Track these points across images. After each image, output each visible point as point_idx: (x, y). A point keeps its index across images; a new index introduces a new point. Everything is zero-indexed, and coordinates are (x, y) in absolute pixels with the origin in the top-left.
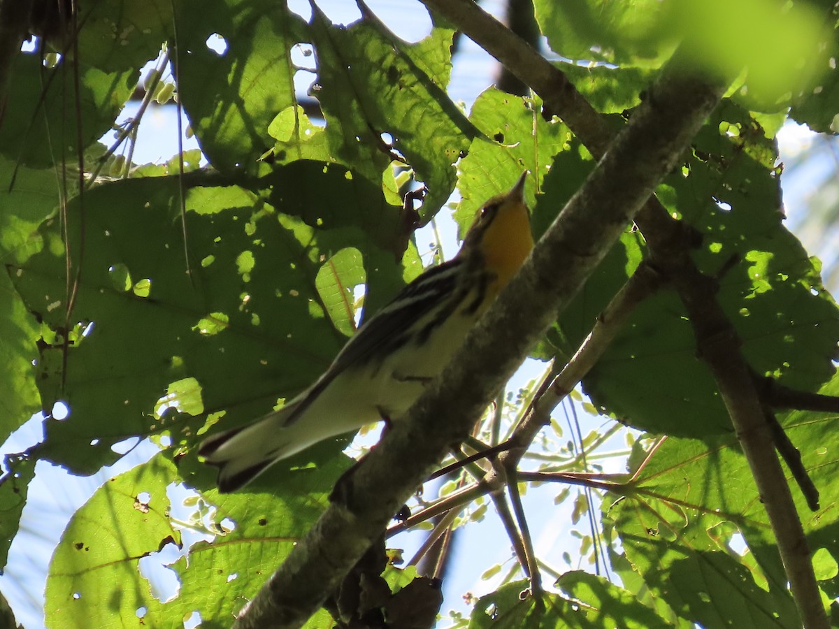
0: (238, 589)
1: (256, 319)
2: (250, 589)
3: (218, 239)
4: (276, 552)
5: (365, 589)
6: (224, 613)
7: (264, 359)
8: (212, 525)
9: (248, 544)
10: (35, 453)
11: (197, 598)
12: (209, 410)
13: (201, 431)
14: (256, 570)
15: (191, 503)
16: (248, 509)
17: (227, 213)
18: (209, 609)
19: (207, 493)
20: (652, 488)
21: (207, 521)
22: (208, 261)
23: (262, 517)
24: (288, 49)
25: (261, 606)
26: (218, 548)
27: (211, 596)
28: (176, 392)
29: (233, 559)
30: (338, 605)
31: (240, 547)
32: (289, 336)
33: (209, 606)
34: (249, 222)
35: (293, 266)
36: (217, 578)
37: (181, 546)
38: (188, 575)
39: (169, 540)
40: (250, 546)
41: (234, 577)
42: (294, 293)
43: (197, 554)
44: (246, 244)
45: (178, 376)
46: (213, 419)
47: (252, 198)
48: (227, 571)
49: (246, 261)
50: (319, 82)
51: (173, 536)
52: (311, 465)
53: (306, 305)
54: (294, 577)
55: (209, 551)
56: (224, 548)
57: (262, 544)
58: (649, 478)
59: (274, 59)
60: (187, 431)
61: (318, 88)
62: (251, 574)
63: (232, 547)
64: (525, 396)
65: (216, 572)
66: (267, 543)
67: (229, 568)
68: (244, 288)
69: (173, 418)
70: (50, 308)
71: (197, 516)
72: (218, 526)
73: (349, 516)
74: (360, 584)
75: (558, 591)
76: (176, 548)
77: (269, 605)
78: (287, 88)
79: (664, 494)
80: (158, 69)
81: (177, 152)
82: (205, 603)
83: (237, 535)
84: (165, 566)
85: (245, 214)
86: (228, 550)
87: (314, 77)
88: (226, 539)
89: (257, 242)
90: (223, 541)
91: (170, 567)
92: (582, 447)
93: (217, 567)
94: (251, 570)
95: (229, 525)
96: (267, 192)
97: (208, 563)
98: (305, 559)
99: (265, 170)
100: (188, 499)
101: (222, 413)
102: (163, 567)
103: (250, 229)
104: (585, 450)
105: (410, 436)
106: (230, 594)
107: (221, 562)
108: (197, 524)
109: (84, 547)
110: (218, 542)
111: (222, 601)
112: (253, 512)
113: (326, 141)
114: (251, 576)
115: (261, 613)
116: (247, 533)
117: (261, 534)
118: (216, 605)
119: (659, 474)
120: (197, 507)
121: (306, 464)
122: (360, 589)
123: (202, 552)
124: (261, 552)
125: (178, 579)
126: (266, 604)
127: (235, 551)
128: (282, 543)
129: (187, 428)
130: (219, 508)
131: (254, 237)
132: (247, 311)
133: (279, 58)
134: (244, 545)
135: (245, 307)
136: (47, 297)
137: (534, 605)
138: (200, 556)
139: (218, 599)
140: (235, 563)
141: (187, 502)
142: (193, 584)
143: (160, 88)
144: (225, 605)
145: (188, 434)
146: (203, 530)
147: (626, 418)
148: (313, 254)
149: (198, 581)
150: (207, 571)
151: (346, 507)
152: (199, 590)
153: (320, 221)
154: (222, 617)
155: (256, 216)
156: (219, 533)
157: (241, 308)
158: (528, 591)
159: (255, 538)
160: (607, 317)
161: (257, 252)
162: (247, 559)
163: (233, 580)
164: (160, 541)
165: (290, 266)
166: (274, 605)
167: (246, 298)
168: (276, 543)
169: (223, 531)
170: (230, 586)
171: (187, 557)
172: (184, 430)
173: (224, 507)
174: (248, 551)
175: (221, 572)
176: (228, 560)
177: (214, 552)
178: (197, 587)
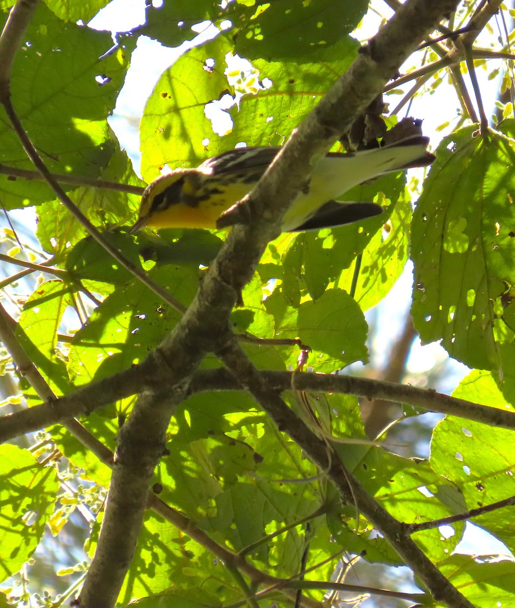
0: (273, 127)
2: (282, 128)
4: (301, 102)
5: (368, 125)
9: (281, 96)
10: (138, 31)
11: (245, 133)
13: (253, 17)
14: (287, 115)
16: (281, 72)
18: (253, 141)
26: (260, 99)
27: (255, 132)
29: (270, 107)
30: (349, 136)
31: (275, 98)
33: (253, 139)
37: (234, 96)
38: (239, 117)
39: (226, 92)
40: (283, 97)
41: (271, 118)
43: (245, 102)
46: (261, 9)
48: (266, 114)
51: (229, 90)
52: (323, 42)
54: (333, 105)
55: (254, 101)
56: (264, 98)
57: (291, 96)
60: (243, 18)
62: (282, 117)
63: (270, 98)
65: (258, 115)
66: (294, 96)
67: (268, 112)
69: (234, 8)
71: (239, 82)
72: (261, 83)
73: (372, 63)
74: (365, 122)
76: (231, 97)
82: (250, 137)
83: (273, 90)
84: (223, 110)
86: (267, 100)
88: (266, 93)
90: (264, 93)
91: (226, 111)
92: (508, 41)
93: (259, 112)
94: (283, 114)
95: (268, 84)
97: (253, 109)
101: (267, 6)
102: (221, 111)
104: (510, 43)
106: (268, 131)
107: (262, 108)
109: (168, 96)
110: (260, 95)
111: (262, 135)
112: (284, 74)
114: (283, 119)
116: (280, 89)
117: (290, 89)
118: (258, 138)
121: (318, 41)
122: (365, 126)
123: (249, 101)
124: (290, 103)
125: (232, 119)
127: (272, 100)
128: (305, 96)
129: (243, 15)
130: (261, 71)
134: (278, 97)
137: (481, 143)
138: (247, 103)
139: (259, 134)
140: (272, 110)
142: (242, 123)
144: (265, 139)
145: (243, 20)
149: (246, 121)
150: (252, 115)
151: (370, 57)
152: (247, 127)
156: (261, 87)
158: (478, 131)
159: (286, 92)
162: (281, 107)
163: (270, 122)
164: (220, 93)
168: (301, 96)
169: (263, 87)
170: (268, 125)
171: (238, 104)
172: (241, 17)
173: (265, 70)
174: (281, 101)
175: (262, 115)
176: (267, 106)
177: (257, 101)
178: (245, 125)
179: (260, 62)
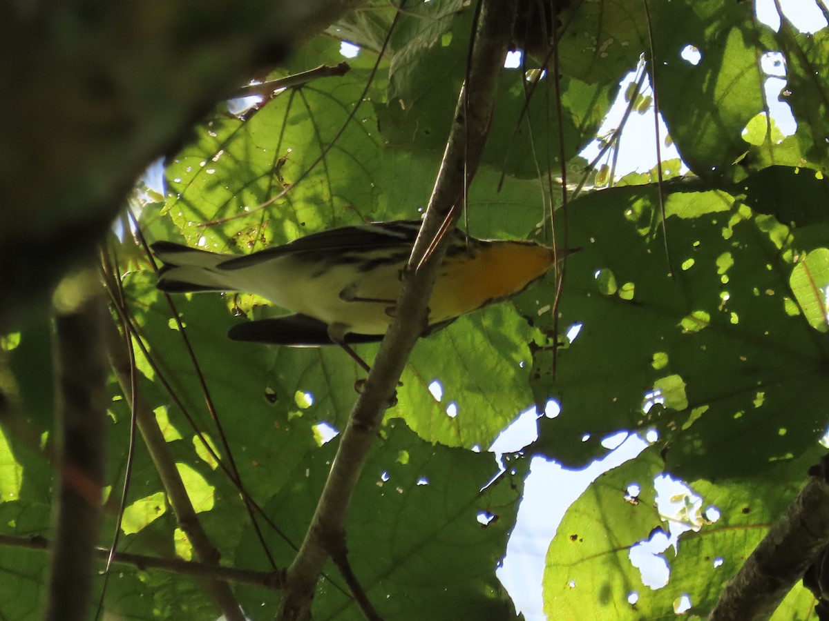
0: (724, 574)
1: (735, 318)
3: (697, 243)
4: (759, 538)
6: (711, 597)
7: (743, 355)
8: (697, 519)
9: (733, 532)
10: (530, 451)
11: (685, 584)
12: (693, 405)
13: (686, 426)
14: (741, 556)
15: (677, 500)
16: (732, 499)
17: (707, 218)
18: (697, 594)
19: (693, 484)
21: (693, 516)
22: (688, 264)
23: (745, 506)
24: (758, 57)
25: (747, 576)
26: (705, 537)
27: (699, 582)
28: (661, 390)
29: (718, 546)
31: (725, 534)
32: (767, 333)
33: (697, 591)
34: (727, 227)
35: (769, 267)
36: (704, 564)
37: (669, 535)
38: (677, 562)
39: (658, 529)
40: (734, 534)
41: (720, 562)
42: (770, 292)
43: (684, 543)
44: (724, 246)
45: (663, 373)
46: (697, 413)
47: (728, 202)
48: (713, 557)
49: (725, 263)
50: (788, 88)
51: (662, 526)
52: (789, 456)
53: (782, 304)
54: (778, 547)
55: (696, 540)
56: (710, 536)
57: (746, 531)
59: (746, 68)
60: (672, 426)
61: (788, 93)
62: (736, 560)
63: (718, 535)
65: (703, 559)
66: (750, 530)
67: (715, 554)
68: (723, 287)
69: (659, 414)
70: (540, 312)
71: (683, 511)
72: (704, 516)
73: (828, 488)
76: (664, 536)
77: (755, 575)
78: (759, 95)
80: (637, 82)
81: (657, 163)
82: (693, 588)
83: (722, 523)
84: (655, 555)
85: (724, 217)
86: (713, 538)
87: (784, 83)
88: (712, 527)
89: (735, 244)
90: (709, 529)
91: (660, 555)
93: (704, 554)
94: (736, 556)
95: (714, 516)
96: (744, 197)
97: (695, 550)
98: (787, 531)
99: (740, 176)
100: (674, 496)
101: (705, 408)
103: (727, 233)
106: (716, 579)
107: (707, 549)
108: (683, 519)
109: (578, 538)
110: (705, 530)
111: (709, 586)
112: (736, 502)
113: (797, 145)
114: (736, 562)
115: (747, 583)
116: (732, 521)
117: (744, 521)
118: (704, 590)
120: (682, 504)
121: (784, 453)
123: (690, 541)
124: (745, 538)
125: (668, 566)
127: (720, 538)
128: (765, 530)
129: (672, 423)
130: (704, 499)
131: (731, 239)
132: (726, 310)
133: (750, 67)
134: (729, 532)
135: (724, 307)
136: (537, 302)
138: (688, 544)
139: (705, 585)
140: (720, 550)
141: (673, 499)
142: (681, 570)
143: (640, 100)
144: (713, 590)
145: (673, 429)
146: (689, 523)
148: (787, 256)
149: (687, 567)
150: (695, 558)
151: (824, 479)
152: (688, 576)
153: (793, 223)
154: (710, 600)
155: (735, 220)
156: (704, 522)
157: (720, 308)
159: (740, 525)
161: (736, 254)
162: (732, 546)
163: (719, 566)
164: (649, 531)
165: (767, 268)
166: (760, 574)
167: (725, 296)
168: (758, 530)
169: (708, 520)
170: (716, 572)
171: (675, 546)
172: (670, 425)
173: (709, 497)
174: (733, 539)
175: (708, 558)
176: (714, 547)
177: (701, 539)
178: (686, 573)
179: (702, 484)
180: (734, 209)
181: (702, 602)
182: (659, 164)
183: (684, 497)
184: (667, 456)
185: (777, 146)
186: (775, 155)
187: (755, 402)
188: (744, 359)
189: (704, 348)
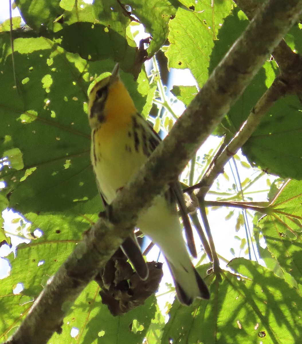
0: (44, 270)
1: (53, 115)
2: (51, 270)
3: (31, 68)
4: (66, 248)
5: (118, 269)
6: (36, 284)
7: (58, 137)
8: (28, 234)
9: (50, 244)
11: (20, 276)
12: (27, 167)
13: (23, 179)
14: (55, 260)
15: (15, 221)
16: (49, 224)
17: (36, 53)
18: (27, 282)
19: (26, 215)
20: (283, 209)
21: (25, 232)
22: (25, 81)
23: (57, 229)
25: (60, 278)
26: (32, 247)
27: (29, 275)
28: (7, 157)
29: (41, 253)
30: (102, 278)
31: (45, 246)
32: (73, 124)
33: (27, 280)
34: (49, 58)
35: (74, 83)
36: (32, 264)
37: (11, 246)
38: (15, 263)
39: (4, 242)
40: (51, 245)
41: (42, 263)
42: (75, 99)
43: (20, 251)
44: (46, 70)
45: (9, 147)
46: (29, 172)
47: (51, 44)
48: (38, 260)
49: (47, 81)
51: (6, 241)
52: (86, 198)
53: (82, 106)
54: (79, 261)
55: (27, 249)
56: (36, 247)
57: (58, 244)
58: (281, 204)
60: (14, 179)
62: (51, 261)
63: (40, 246)
64: (207, 158)
65: (31, 261)
66: (60, 244)
67: (39, 258)
68: (46, 96)
69: (6, 172)
71: (19, 229)
72: (32, 234)
73: (110, 225)
74: (115, 266)
75: (229, 269)
76: (8, 247)
77: (65, 278)
79: (289, 213)
81: (9, 17)
82: (25, 279)
83: (43, 239)
84: (2, 258)
85: (47, 53)
86: (38, 248)
88: (37, 242)
89: (53, 69)
90: (35, 242)
91: (5, 258)
92: (241, 187)
93: (32, 258)
94: (51, 259)
95: (38, 234)
96: (59, 41)
97: (26, 255)
98: (85, 251)
99: (58, 28)
100: (14, 220)
101: (34, 169)
102: (1, 258)
103: (50, 62)
104: (243, 189)
105: (145, 179)
106: (39, 273)
107: (34, 255)
108: (19, 234)
110: (32, 243)
111: (35, 277)
112: (52, 226)
113: (93, 11)
114: (52, 263)
115: (60, 282)
116: (49, 238)
117: (57, 238)
118: (31, 280)
119: (286, 201)
120: (19, 224)
121: (82, 197)
122: (115, 269)
123: (23, 250)
124: (57, 249)
125: (10, 265)
126: (63, 277)
127: (42, 248)
128: (70, 244)
129: (14, 177)
130: (33, 224)
131: (52, 66)
132: (48, 109)
134: (47, 245)
135: (47, 107)
137: (215, 278)
138: (22, 252)
139: (32, 277)
140: (42, 256)
141: (13, 221)
142: (18, 268)
144: (37, 280)
145: (15, 181)
146: (23, 237)
147: (267, 169)
148: (85, 77)
149: (21, 266)
150: (26, 260)
151: (108, 220)
152: (22, 271)
153: (90, 57)
154: (35, 287)
155: (53, 54)
156: (33, 238)
157: (45, 108)
158: (212, 269)
159: (54, 241)
160: (257, 110)
161: (54, 75)
162: (49, 253)
163: (41, 265)
165: (73, 84)
166: (68, 277)
167: (48, 102)
168: (66, 243)
169: (35, 237)
170: (39, 269)
171: (14, 252)
172: (12, 179)
173: (36, 223)
174: (50, 249)
175: (34, 260)
176: (38, 253)
177: (30, 249)
178: (21, 269)
179: (32, 215)
180: (54, 48)
181: (30, 286)
182: (11, 19)
183: (20, 220)
184: (10, 198)
185: (81, 11)
186: (79, 17)
187: (65, 165)
188: (59, 139)
189: (34, 132)
